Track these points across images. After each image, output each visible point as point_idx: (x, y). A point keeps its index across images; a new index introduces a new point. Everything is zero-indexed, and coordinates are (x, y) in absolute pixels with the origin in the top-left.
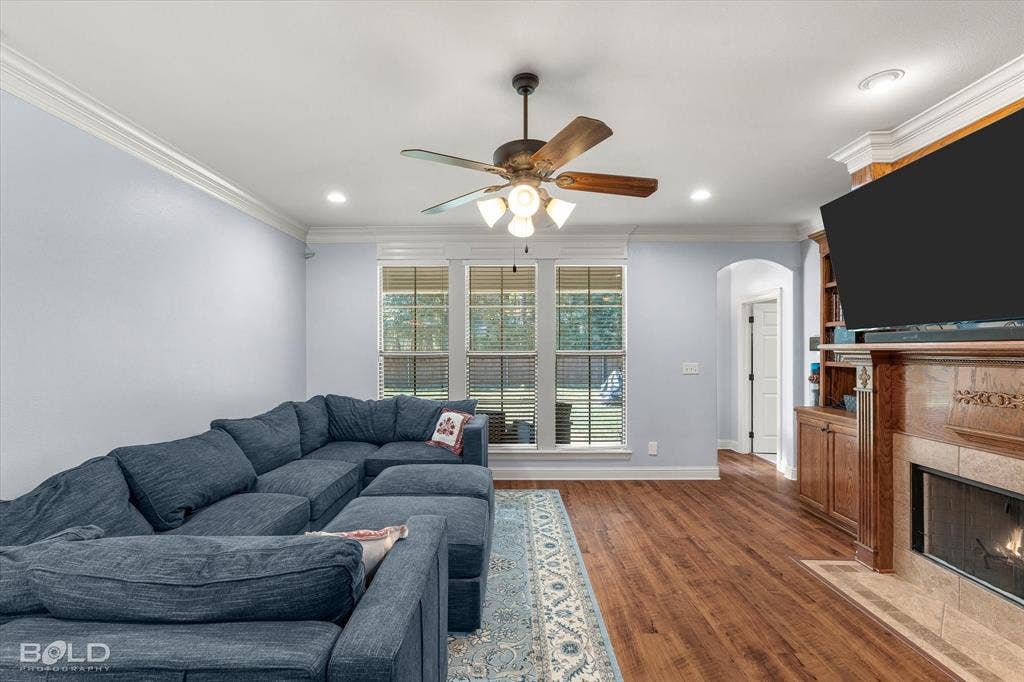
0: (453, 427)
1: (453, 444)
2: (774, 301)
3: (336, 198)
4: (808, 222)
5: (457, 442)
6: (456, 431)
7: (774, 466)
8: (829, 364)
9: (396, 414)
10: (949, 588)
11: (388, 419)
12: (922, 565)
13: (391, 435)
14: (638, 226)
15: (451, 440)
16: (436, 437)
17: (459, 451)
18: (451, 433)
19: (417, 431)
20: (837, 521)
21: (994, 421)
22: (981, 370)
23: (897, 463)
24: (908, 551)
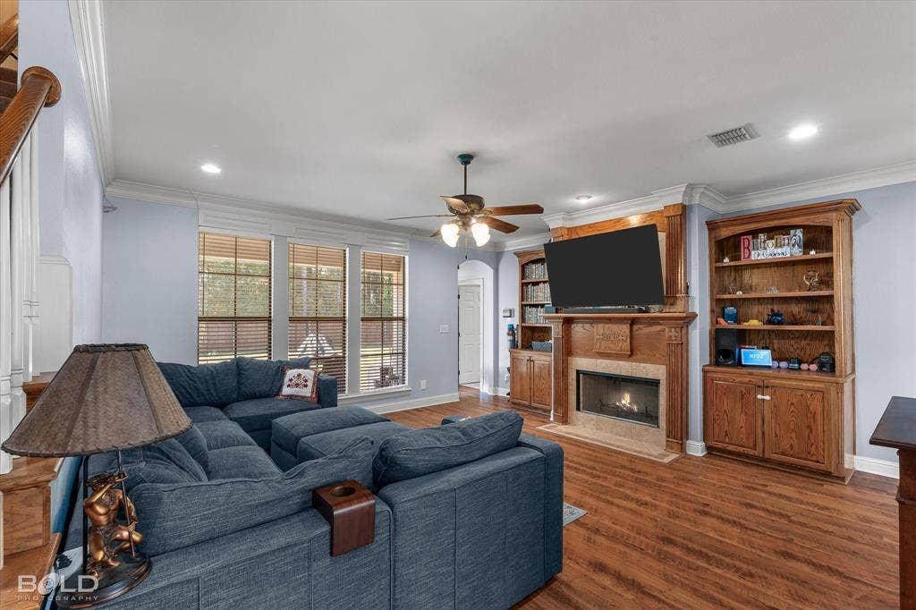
0: (306, 381)
1: (309, 395)
2: (479, 286)
3: (211, 169)
4: (503, 242)
5: (312, 392)
6: (310, 384)
7: (479, 390)
8: (524, 325)
9: (239, 374)
10: (593, 422)
11: (231, 381)
12: (582, 416)
13: (235, 396)
14: (418, 230)
15: (307, 392)
16: (286, 391)
17: (316, 400)
18: (306, 386)
19: (264, 388)
20: (535, 408)
21: (612, 346)
22: (607, 326)
23: (570, 371)
24: (575, 412)
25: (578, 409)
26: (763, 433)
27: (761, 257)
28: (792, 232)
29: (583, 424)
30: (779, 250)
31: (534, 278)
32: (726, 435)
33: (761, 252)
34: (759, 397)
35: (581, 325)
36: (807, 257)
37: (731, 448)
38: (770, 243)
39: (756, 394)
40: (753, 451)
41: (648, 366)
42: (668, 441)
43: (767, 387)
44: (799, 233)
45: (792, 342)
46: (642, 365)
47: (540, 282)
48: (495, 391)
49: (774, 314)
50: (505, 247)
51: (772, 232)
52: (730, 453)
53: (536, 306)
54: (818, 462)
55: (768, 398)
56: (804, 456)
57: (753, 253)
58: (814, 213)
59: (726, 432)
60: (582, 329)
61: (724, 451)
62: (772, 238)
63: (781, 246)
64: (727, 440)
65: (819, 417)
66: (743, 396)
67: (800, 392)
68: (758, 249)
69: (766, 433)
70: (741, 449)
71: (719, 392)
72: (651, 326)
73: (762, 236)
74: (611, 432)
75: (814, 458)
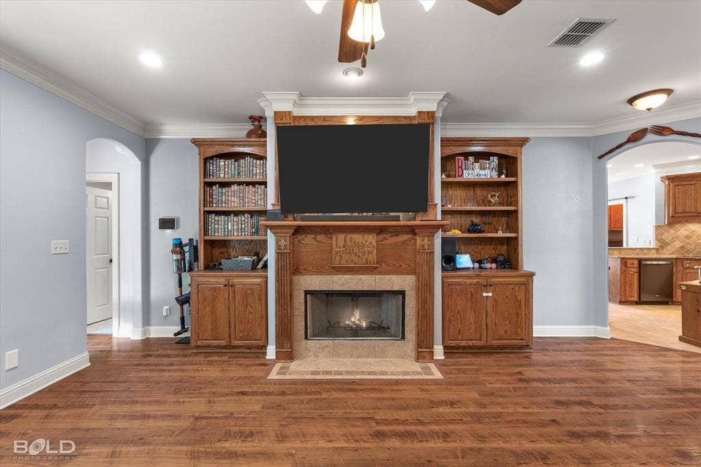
2: (109, 184)
12: (312, 345)
20: (235, 347)
21: (355, 259)
22: (349, 236)
23: (295, 293)
24: (304, 342)
25: (306, 338)
26: (487, 325)
27: (470, 176)
28: (491, 158)
29: (314, 354)
30: (483, 172)
31: (222, 177)
32: (459, 332)
33: (470, 172)
34: (485, 294)
35: (313, 236)
36: (499, 180)
37: (463, 343)
38: (477, 165)
39: (482, 292)
40: (480, 342)
41: (393, 277)
42: (419, 352)
43: (490, 285)
44: (495, 159)
45: (473, 247)
46: (387, 277)
47: (233, 183)
48: (145, 332)
49: (474, 225)
50: (161, 132)
51: (479, 156)
52: (464, 348)
53: (226, 213)
54: (522, 340)
55: (490, 294)
56: (514, 337)
57: (465, 172)
58: (510, 145)
59: (459, 330)
60: (313, 241)
61: (458, 347)
62: (478, 162)
63: (484, 169)
64: (460, 337)
65: (523, 304)
66: (472, 295)
67: (511, 287)
68: (468, 169)
69: (489, 325)
70: (471, 343)
71: (454, 294)
72: (398, 235)
73: (471, 159)
74: (351, 356)
75: (520, 337)
